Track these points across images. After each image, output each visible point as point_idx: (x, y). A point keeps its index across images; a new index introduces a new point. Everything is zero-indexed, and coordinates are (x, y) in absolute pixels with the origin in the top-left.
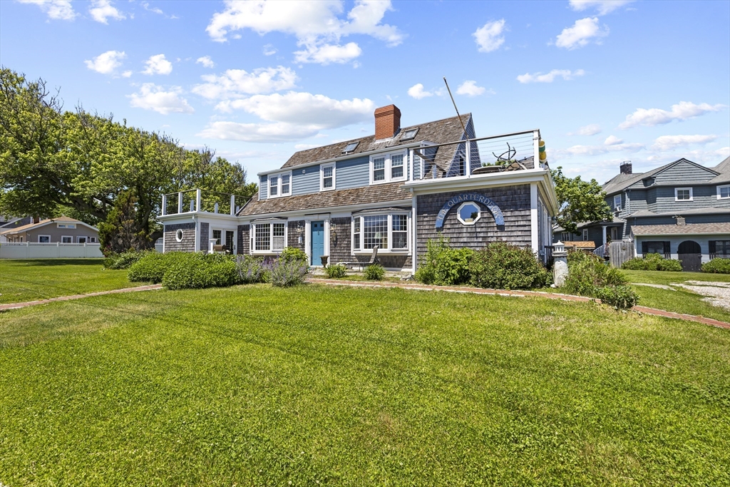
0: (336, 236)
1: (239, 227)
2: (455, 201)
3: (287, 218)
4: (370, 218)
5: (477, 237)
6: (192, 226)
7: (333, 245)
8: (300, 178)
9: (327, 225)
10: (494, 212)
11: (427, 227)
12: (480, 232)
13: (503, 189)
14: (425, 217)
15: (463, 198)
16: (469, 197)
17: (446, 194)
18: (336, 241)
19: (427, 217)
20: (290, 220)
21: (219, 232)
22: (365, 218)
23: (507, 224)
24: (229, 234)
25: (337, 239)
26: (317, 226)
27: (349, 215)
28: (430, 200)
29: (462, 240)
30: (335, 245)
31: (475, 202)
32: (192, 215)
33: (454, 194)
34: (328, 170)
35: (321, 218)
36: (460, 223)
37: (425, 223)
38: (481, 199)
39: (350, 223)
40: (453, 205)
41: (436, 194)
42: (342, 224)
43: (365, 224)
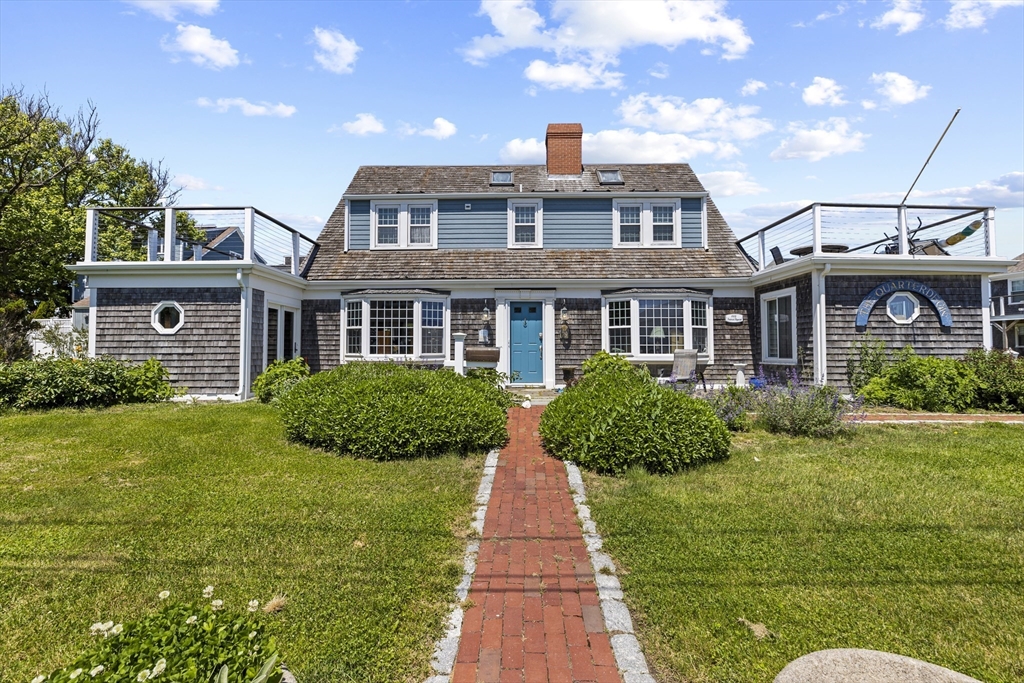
0: (569, 330)
1: (306, 304)
2: (887, 289)
3: (448, 293)
4: (650, 302)
5: (915, 342)
6: (233, 295)
7: (562, 347)
9: (548, 311)
10: (939, 309)
11: (841, 325)
12: (918, 335)
13: (948, 278)
14: (837, 309)
15: (897, 285)
16: (906, 285)
17: (870, 277)
18: (569, 340)
19: (840, 309)
20: (455, 295)
21: (276, 311)
22: (642, 303)
23: (953, 325)
24: (289, 316)
25: (570, 335)
26: (529, 312)
27: (596, 295)
28: (845, 284)
29: (895, 345)
30: (567, 347)
31: (913, 292)
32: (236, 268)
33: (882, 280)
34: (526, 212)
35: (535, 296)
36: (891, 321)
37: (837, 318)
38: (922, 289)
39: (599, 309)
40: (883, 294)
41: (854, 277)
42: (580, 309)
43: (642, 313)
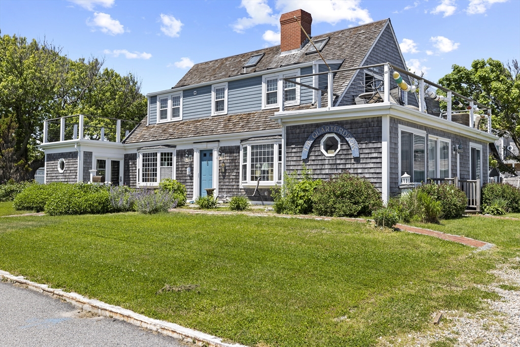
0: (225, 166)
1: (126, 156)
2: (319, 132)
3: (175, 147)
4: (257, 147)
5: (337, 169)
6: (74, 155)
7: (222, 178)
8: (191, 100)
9: (215, 154)
10: (351, 144)
11: (295, 159)
12: (339, 164)
13: (360, 121)
14: (293, 148)
15: (325, 130)
16: (330, 128)
17: (312, 125)
18: (225, 172)
19: (295, 148)
20: (178, 148)
21: (104, 161)
22: (253, 147)
23: (362, 156)
24: (115, 164)
25: (225, 170)
26: (206, 155)
27: (237, 143)
28: (298, 131)
29: (324, 172)
30: (224, 176)
31: (336, 133)
32: (74, 143)
33: (318, 126)
34: (220, 92)
35: (210, 146)
36: (322, 154)
37: (293, 155)
38: (341, 131)
39: (239, 153)
40: (317, 136)
41: (303, 125)
42: (231, 153)
43: (252, 154)
